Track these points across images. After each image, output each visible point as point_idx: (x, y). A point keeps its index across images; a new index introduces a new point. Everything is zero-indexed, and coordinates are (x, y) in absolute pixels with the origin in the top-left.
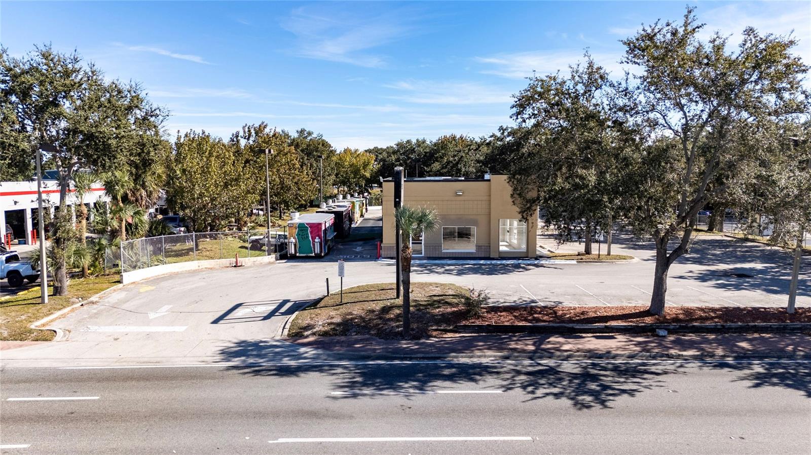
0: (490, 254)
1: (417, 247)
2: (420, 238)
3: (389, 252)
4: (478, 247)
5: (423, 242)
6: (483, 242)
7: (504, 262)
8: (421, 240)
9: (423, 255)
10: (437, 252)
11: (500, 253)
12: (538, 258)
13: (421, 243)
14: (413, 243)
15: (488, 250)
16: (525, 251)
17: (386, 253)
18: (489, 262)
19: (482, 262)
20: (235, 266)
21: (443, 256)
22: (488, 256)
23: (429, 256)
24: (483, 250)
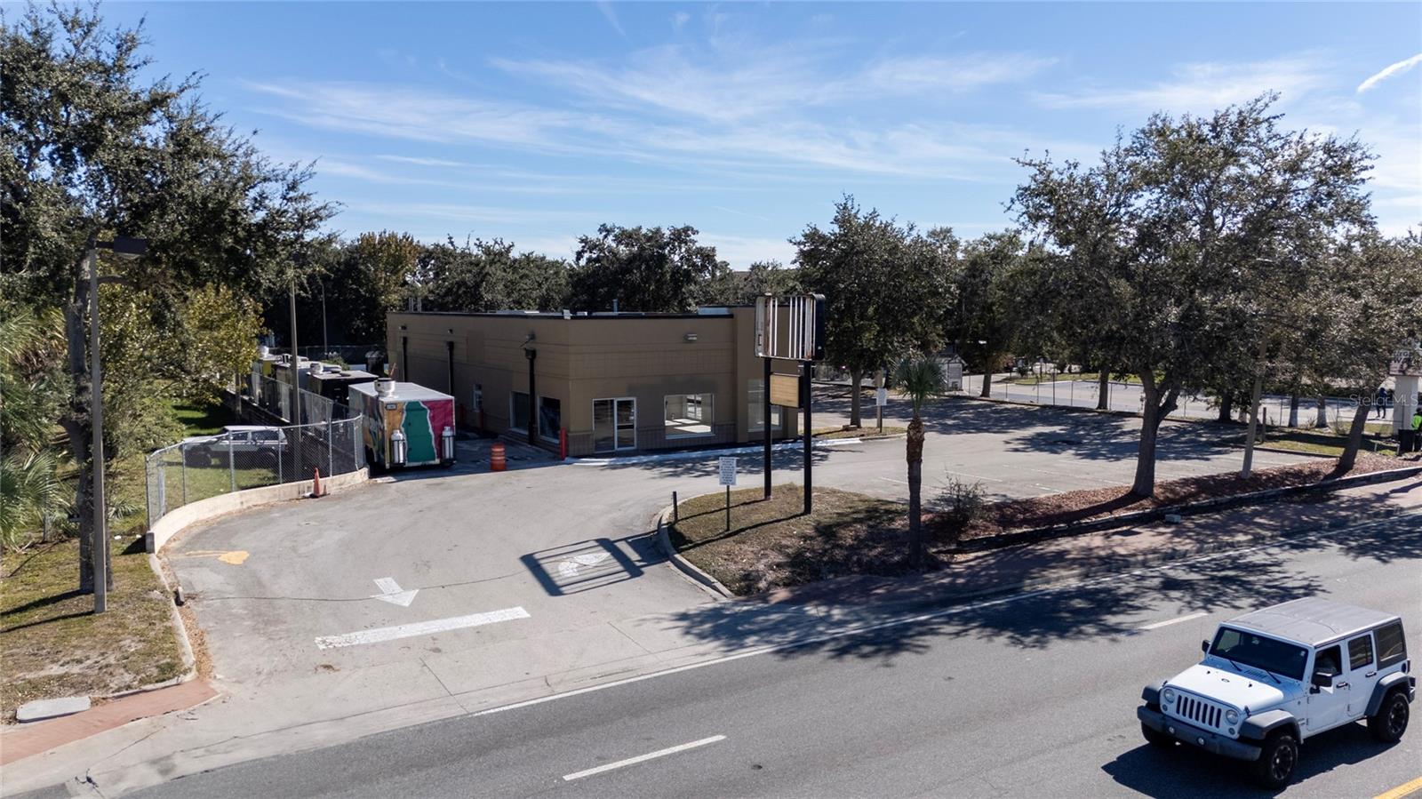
0: (735, 437)
1: (626, 433)
2: (631, 418)
3: (581, 447)
4: (719, 427)
5: (635, 425)
6: (725, 419)
8: (632, 422)
9: (635, 447)
10: (659, 440)
11: (749, 434)
13: (633, 427)
15: (732, 430)
16: (781, 428)
17: (576, 448)
20: (312, 496)
21: (666, 446)
22: (733, 441)
23: (644, 447)
24: (725, 431)
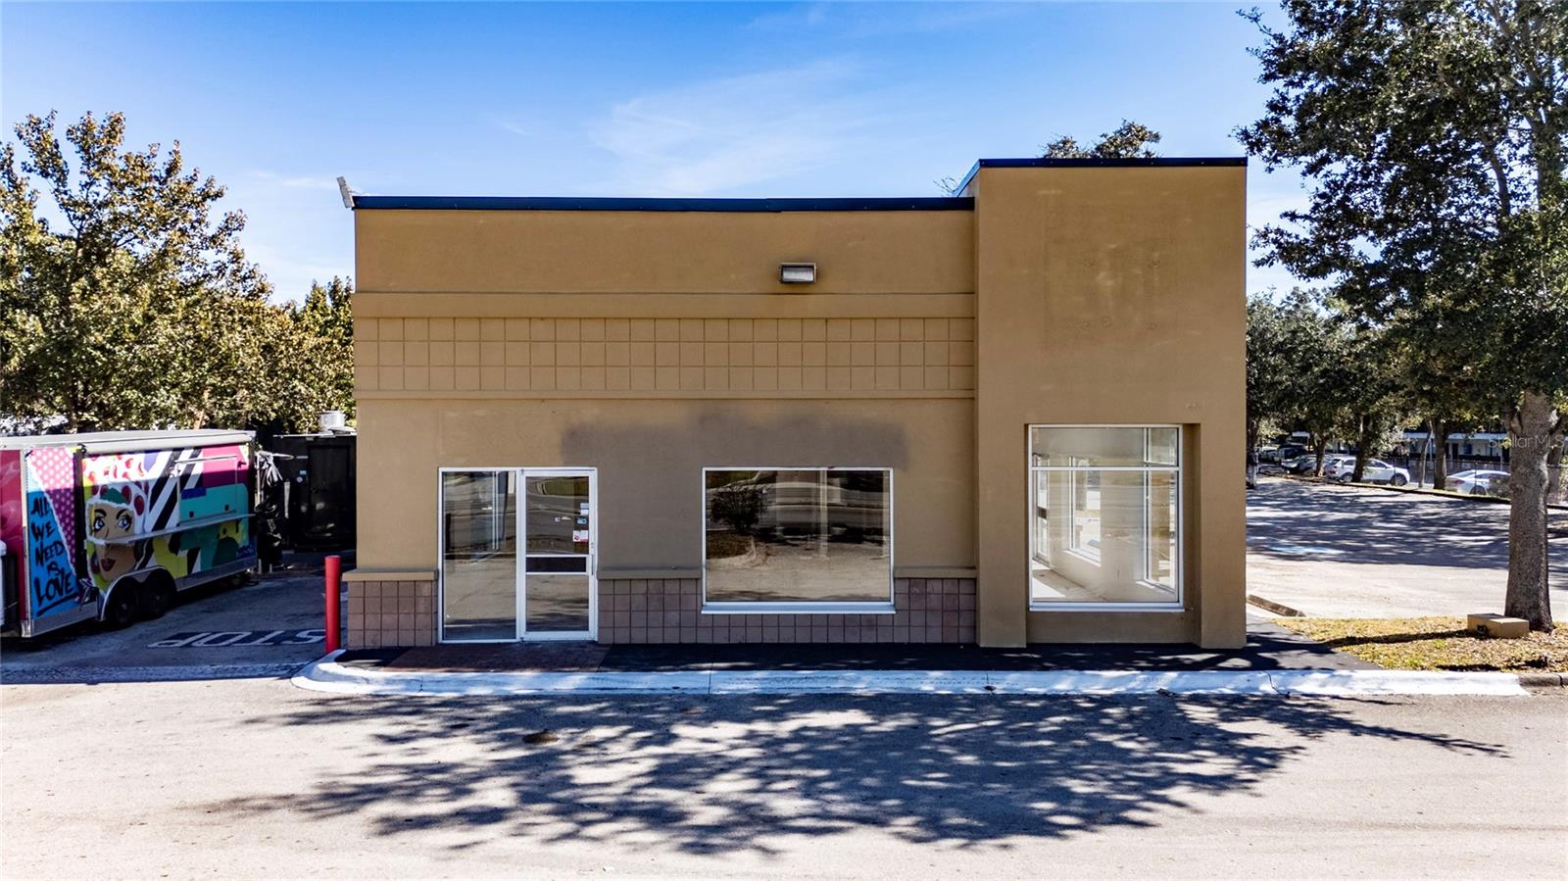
0: (974, 628)
1: (561, 582)
2: (579, 536)
3: (389, 620)
4: (910, 585)
5: (592, 558)
6: (937, 559)
7: (1064, 683)
8: (584, 546)
9: (592, 633)
10: (673, 617)
11: (1032, 618)
12: (1263, 653)
13: (580, 565)
14: (533, 565)
15: (964, 601)
16: (1177, 607)
17: (372, 621)
18: (971, 683)
19: (931, 682)
21: (704, 638)
22: (964, 637)
23: (622, 638)
24: (934, 602)
